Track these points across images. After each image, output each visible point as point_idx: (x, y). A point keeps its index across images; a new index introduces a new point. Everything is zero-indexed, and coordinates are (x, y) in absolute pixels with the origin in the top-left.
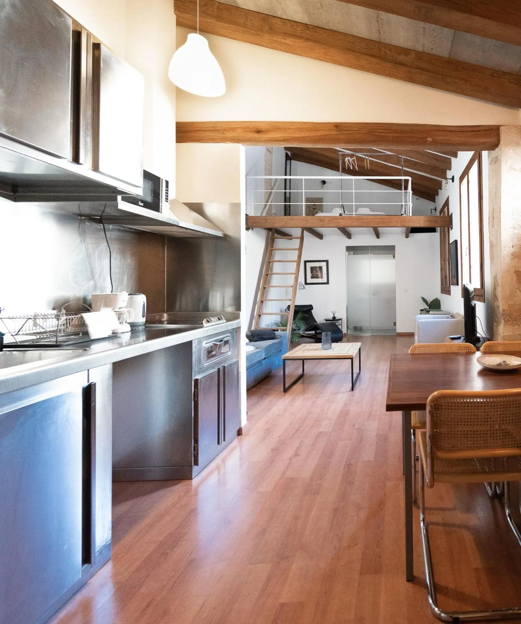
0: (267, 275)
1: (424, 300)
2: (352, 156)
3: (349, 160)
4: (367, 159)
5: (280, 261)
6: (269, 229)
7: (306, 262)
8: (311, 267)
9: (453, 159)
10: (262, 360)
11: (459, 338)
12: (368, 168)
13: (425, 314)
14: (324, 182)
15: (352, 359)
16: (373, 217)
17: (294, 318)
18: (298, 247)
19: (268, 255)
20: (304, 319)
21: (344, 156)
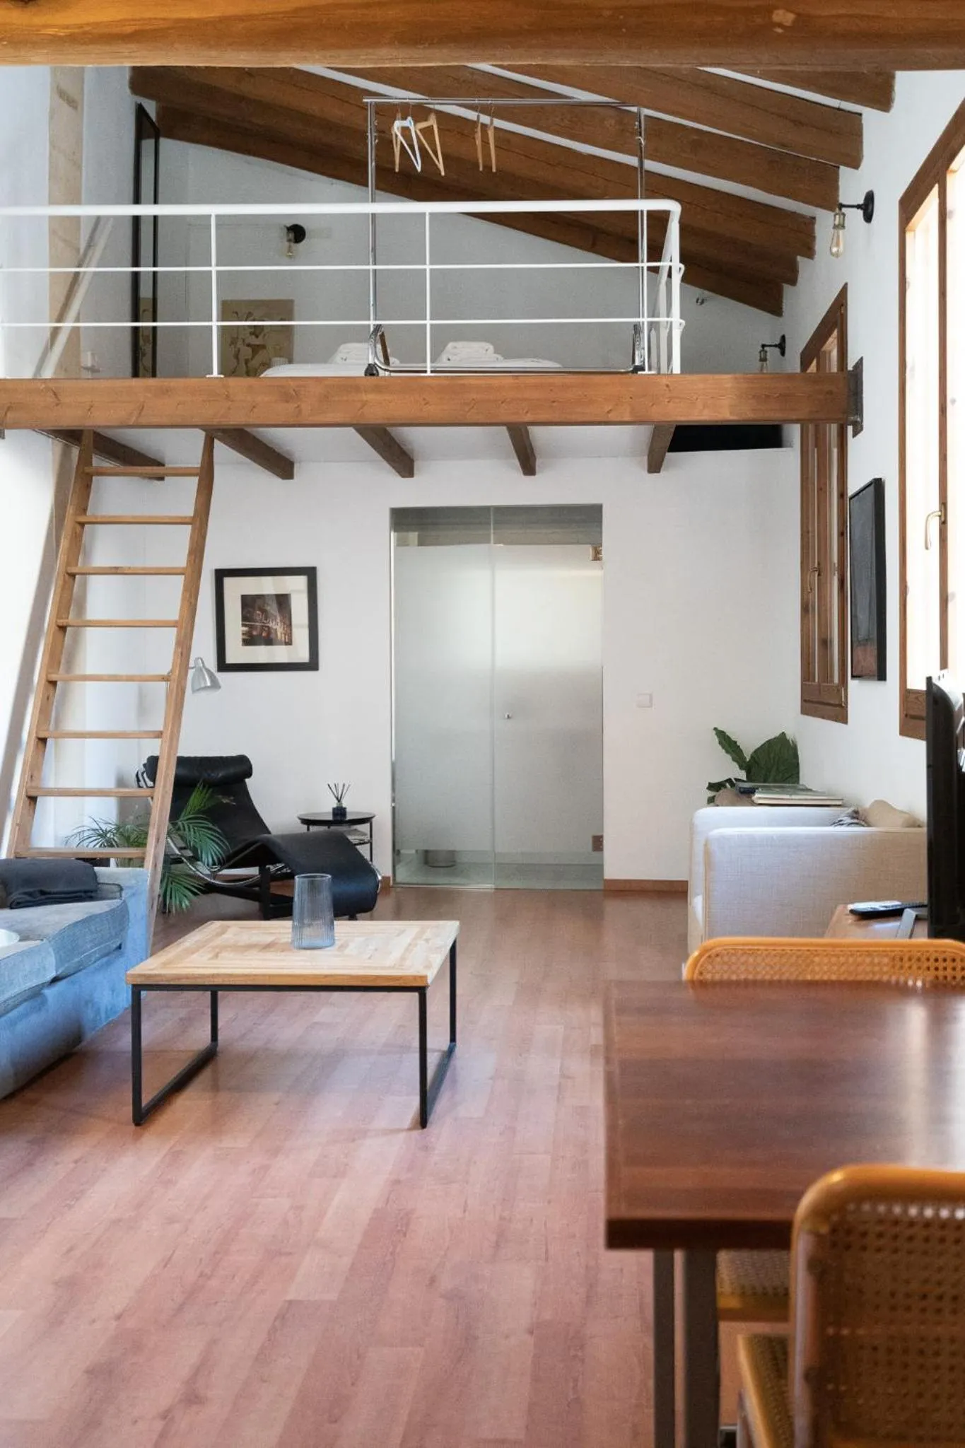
0: (63, 629)
1: (727, 743)
2: (419, 112)
3: (405, 131)
4: (484, 126)
5: (115, 571)
6: (70, 436)
7: (221, 575)
8: (244, 598)
9: (870, 117)
10: (43, 986)
11: (896, 914)
12: (488, 167)
13: (733, 804)
14: (297, 233)
15: (421, 991)
16: (508, 380)
17: (175, 814)
18: (189, 510)
19: (64, 543)
20: (213, 815)
21: (388, 112)
